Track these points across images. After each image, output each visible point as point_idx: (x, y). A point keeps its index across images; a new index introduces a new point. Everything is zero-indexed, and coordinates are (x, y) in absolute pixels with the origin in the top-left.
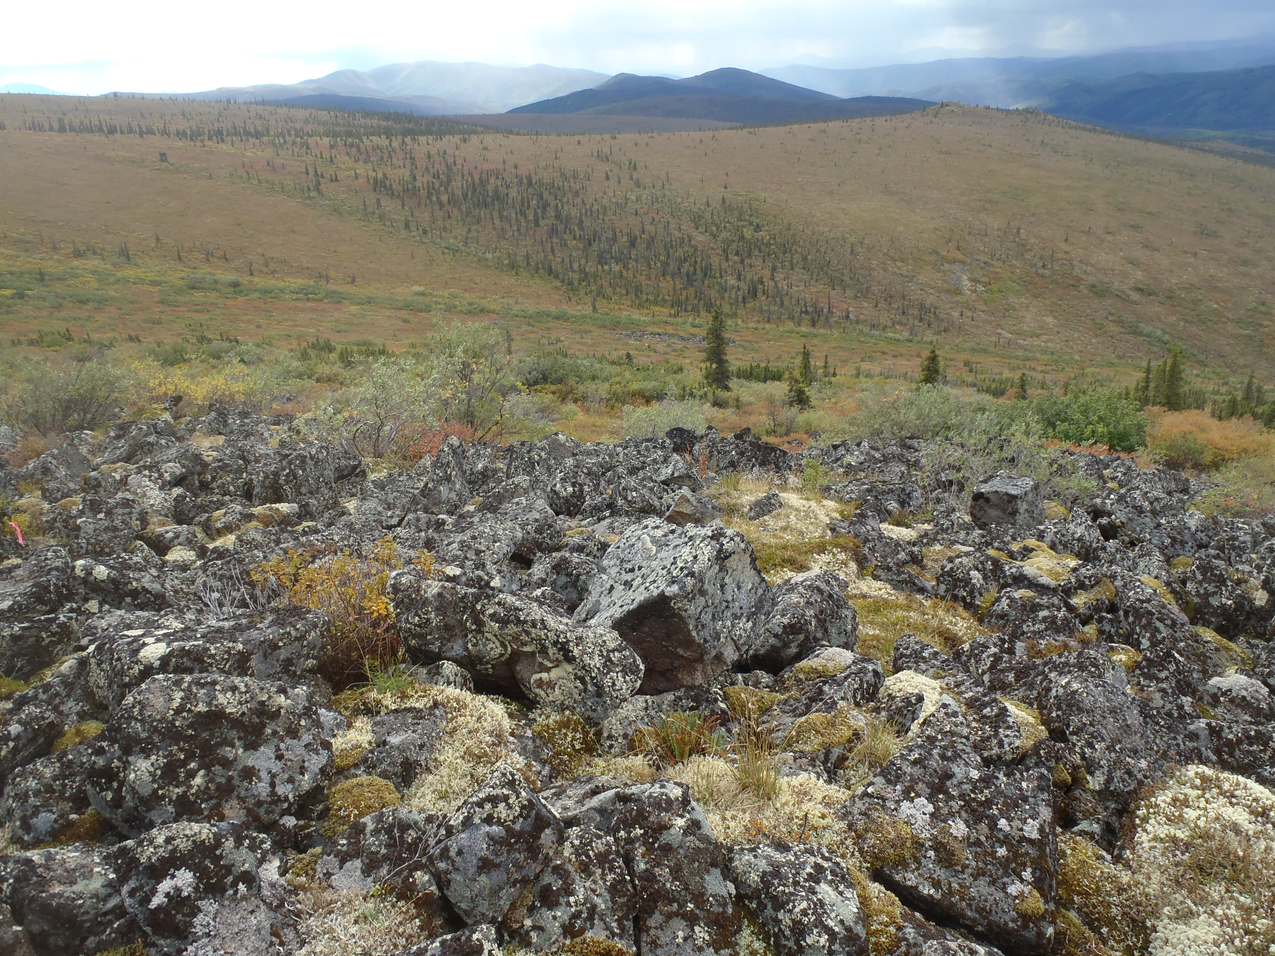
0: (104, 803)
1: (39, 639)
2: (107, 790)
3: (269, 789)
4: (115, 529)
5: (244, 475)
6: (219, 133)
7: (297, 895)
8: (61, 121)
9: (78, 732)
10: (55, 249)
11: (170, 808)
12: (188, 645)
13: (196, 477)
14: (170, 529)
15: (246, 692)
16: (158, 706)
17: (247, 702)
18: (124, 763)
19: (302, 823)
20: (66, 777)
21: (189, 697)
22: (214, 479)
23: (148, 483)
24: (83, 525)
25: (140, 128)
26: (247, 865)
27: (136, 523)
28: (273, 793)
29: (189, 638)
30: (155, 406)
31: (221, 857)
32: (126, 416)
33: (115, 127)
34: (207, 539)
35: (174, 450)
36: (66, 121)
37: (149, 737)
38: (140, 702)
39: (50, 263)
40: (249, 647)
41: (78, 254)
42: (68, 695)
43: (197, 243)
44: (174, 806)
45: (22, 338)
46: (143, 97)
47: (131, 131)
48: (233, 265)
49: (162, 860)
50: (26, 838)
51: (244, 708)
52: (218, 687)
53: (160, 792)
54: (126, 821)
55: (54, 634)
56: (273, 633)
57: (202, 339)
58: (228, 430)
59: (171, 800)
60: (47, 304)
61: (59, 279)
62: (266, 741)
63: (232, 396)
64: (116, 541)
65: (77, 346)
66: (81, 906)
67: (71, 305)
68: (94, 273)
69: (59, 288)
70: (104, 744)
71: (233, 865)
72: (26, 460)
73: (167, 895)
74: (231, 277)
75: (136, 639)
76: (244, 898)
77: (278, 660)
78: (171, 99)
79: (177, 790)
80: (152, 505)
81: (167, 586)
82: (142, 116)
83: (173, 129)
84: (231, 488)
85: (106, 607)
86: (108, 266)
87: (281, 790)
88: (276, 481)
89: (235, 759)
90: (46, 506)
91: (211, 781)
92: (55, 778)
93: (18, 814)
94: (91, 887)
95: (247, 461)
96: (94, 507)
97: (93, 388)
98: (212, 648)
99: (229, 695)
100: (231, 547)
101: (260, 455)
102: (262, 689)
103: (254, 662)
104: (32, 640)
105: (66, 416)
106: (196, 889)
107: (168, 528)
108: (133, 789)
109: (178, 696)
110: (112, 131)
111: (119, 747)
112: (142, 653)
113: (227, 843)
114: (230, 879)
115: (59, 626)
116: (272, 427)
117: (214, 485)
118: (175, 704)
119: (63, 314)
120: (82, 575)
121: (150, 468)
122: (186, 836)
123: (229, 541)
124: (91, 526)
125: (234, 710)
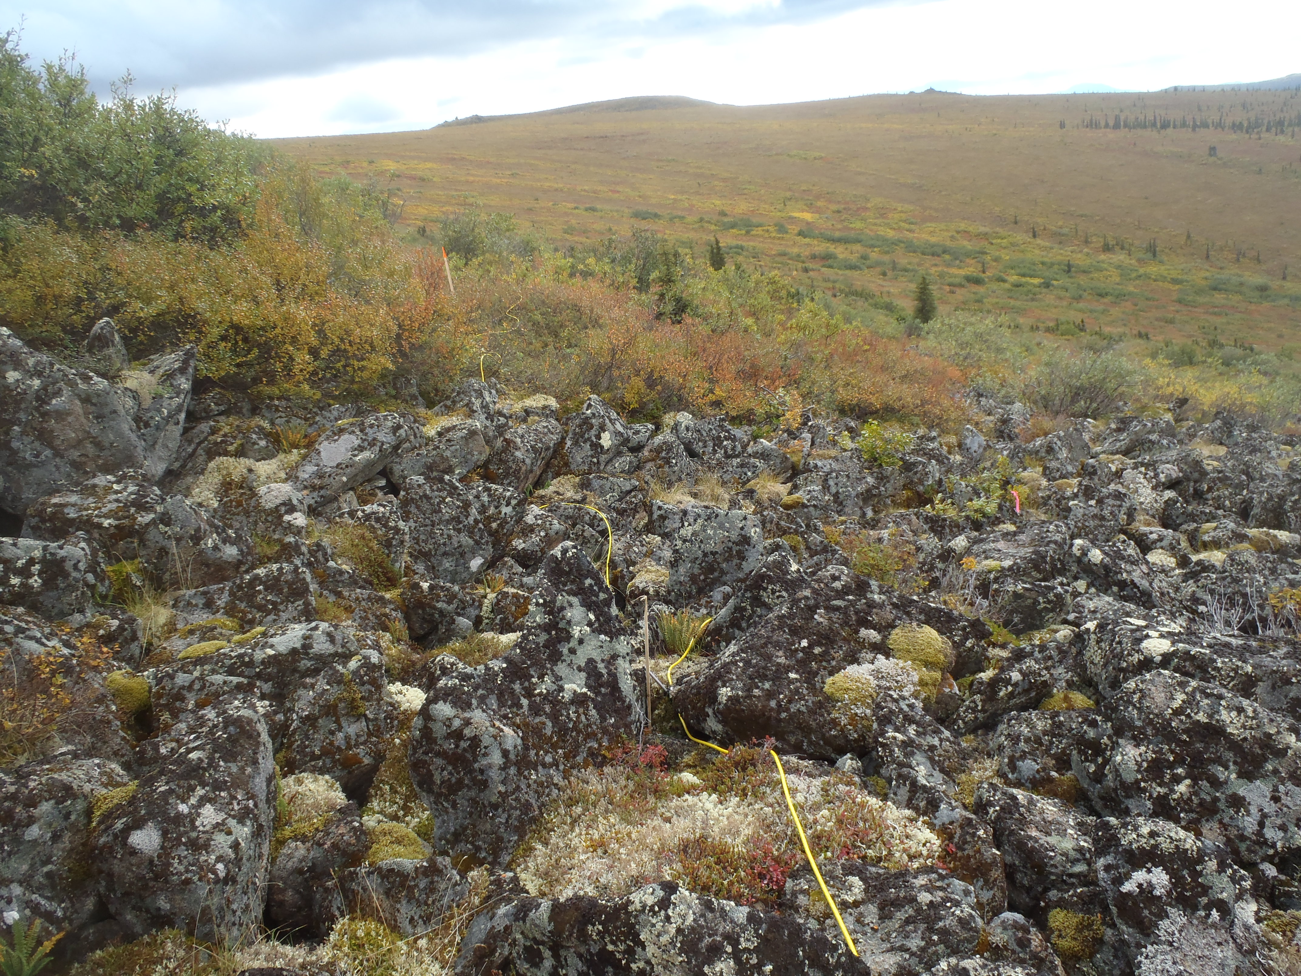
0: (1085, 773)
1: (1036, 602)
2: (1091, 762)
3: (1256, 827)
4: (1103, 518)
5: (1245, 492)
6: (1280, 123)
7: (1270, 950)
8: (1117, 118)
9: (1066, 699)
10: (1086, 242)
11: (1149, 804)
12: (1194, 650)
13: (1192, 484)
14: (1155, 531)
15: (1253, 718)
16: (1158, 700)
17: (1251, 728)
18: (1113, 742)
19: (1283, 877)
20: (1054, 735)
21: (1190, 701)
22: (1210, 489)
23: (1142, 480)
24: (1074, 508)
25: (1194, 122)
26: (1225, 895)
27: (1123, 518)
28: (1260, 833)
29: (1195, 644)
30: (1158, 405)
31: (1200, 874)
32: (1128, 411)
33: (1169, 122)
34: (1189, 549)
35: (1174, 453)
36: (1122, 118)
37: (1143, 727)
38: (1141, 691)
39: (1080, 256)
40: (1258, 672)
41: (1107, 248)
42: (1060, 662)
43: (1230, 243)
44: (1153, 804)
45: (1041, 325)
46: (1204, 90)
47: (1184, 125)
48: (1264, 267)
49: (1141, 849)
50: (1010, 776)
51: (1247, 734)
52: (1223, 703)
53: (1143, 784)
54: (1102, 798)
55: (1049, 602)
56: (1288, 666)
57: (1213, 343)
58: (1231, 441)
59: (1151, 796)
60: (1068, 295)
61: (1084, 272)
62: (1264, 777)
63: (1243, 406)
64: (1101, 530)
65: (1088, 337)
66: (1051, 858)
67: (1090, 297)
68: (1119, 267)
69: (1083, 280)
70: (1099, 718)
71: (1211, 888)
72: (1034, 437)
73: (1140, 886)
74: (1259, 280)
75: (1139, 629)
76: (1214, 925)
77: (1286, 697)
78: (1233, 89)
79: (1159, 789)
80: (1142, 503)
81: (1155, 586)
82: (1200, 110)
83: (1228, 121)
84: (1227, 503)
85: (1093, 590)
86: (1133, 262)
87: (1270, 833)
88: (1281, 506)
89: (1226, 782)
90: (1044, 483)
91: (1196, 794)
92: (1045, 733)
93: (1008, 752)
94: (1063, 845)
95: (1251, 478)
96: (1088, 492)
97: (1104, 379)
98: (1219, 660)
99: (1234, 714)
100: (1218, 564)
101: (1267, 474)
102: (1272, 720)
103: (1260, 689)
104: (1029, 601)
105: (1073, 401)
106: (1169, 893)
107: (1153, 529)
108: (1117, 771)
109: (1180, 698)
110: (1165, 126)
111: (1112, 726)
112: (1145, 644)
113: (1210, 863)
114: (1204, 900)
115: (1056, 595)
116: (1283, 447)
117: (1209, 496)
118: (1176, 704)
119: (1081, 305)
120: (1078, 554)
121: (1147, 466)
122: (1171, 838)
123: (1217, 557)
124: (1082, 510)
125: (1236, 732)
